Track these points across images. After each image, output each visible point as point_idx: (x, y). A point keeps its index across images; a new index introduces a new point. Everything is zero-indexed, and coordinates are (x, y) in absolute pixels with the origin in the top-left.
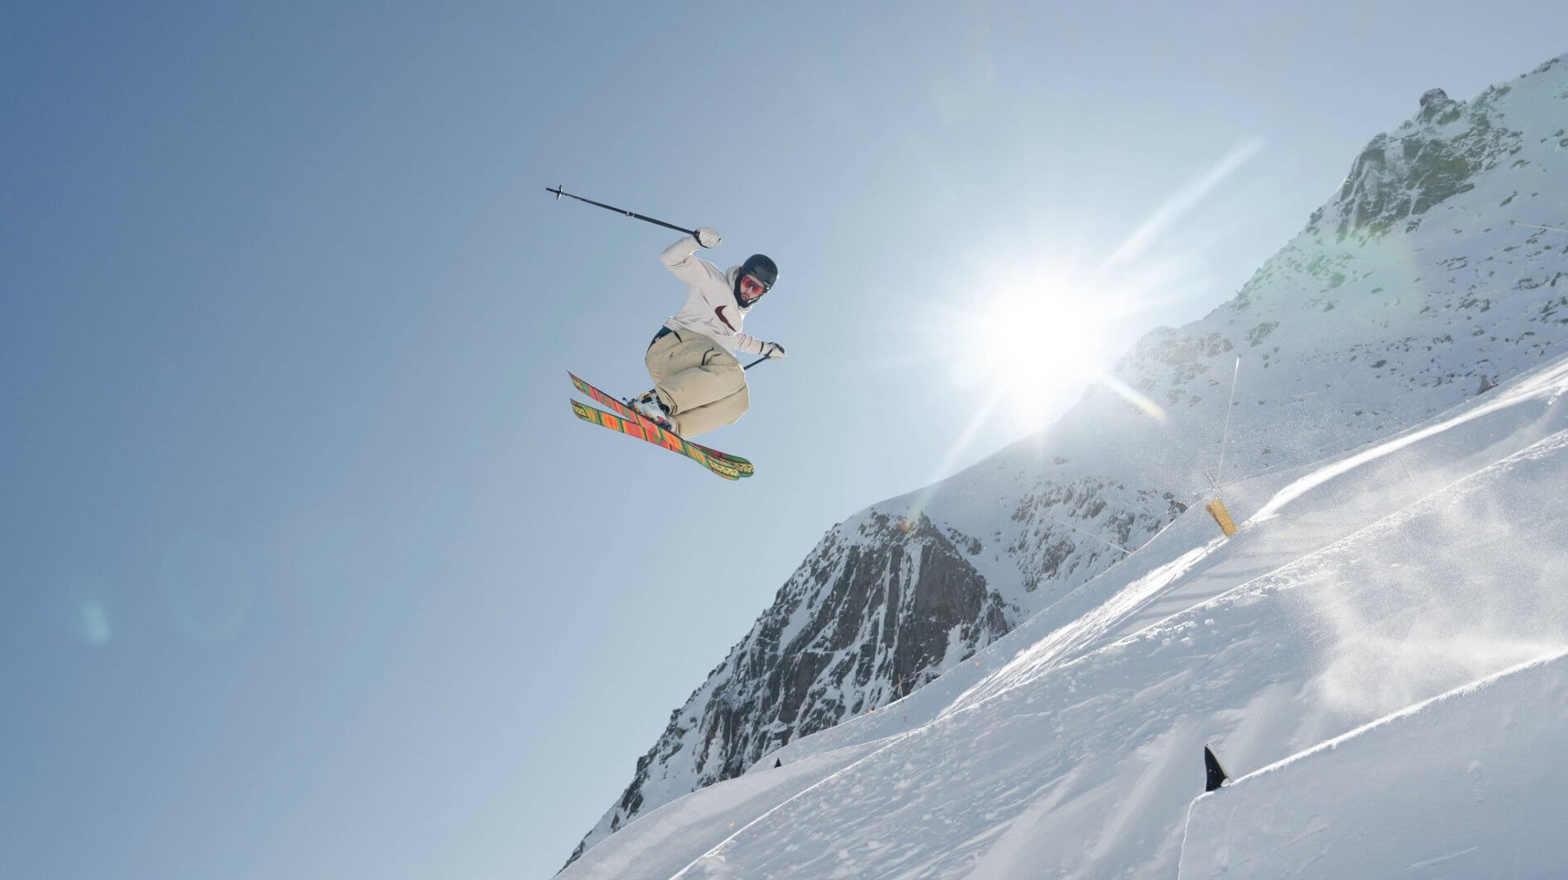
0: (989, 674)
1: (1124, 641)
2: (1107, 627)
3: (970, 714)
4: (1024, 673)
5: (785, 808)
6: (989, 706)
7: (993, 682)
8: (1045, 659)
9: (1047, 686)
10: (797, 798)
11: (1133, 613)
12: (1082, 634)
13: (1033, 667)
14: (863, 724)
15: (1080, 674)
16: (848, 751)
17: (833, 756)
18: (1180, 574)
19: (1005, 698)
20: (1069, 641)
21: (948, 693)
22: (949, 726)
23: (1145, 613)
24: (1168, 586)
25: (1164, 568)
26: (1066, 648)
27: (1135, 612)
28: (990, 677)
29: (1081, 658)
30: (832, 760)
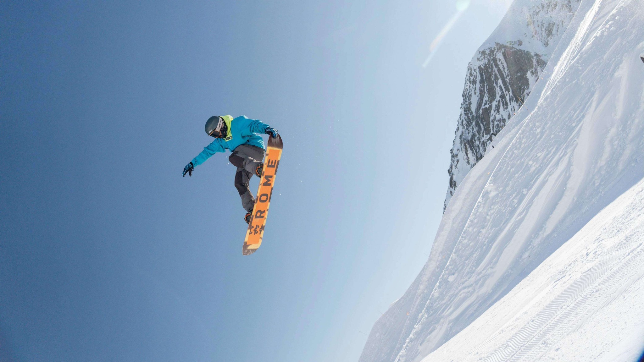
0: (548, 80)
1: (590, 42)
2: (581, 42)
3: (549, 96)
4: (560, 74)
5: (503, 159)
6: (554, 90)
7: (550, 83)
8: (565, 64)
9: (571, 72)
10: (505, 154)
11: (588, 32)
12: (573, 49)
13: (562, 69)
14: (514, 120)
15: (580, 61)
16: (514, 131)
17: (510, 135)
18: (597, 9)
19: (558, 84)
20: (570, 54)
21: (537, 94)
22: (544, 104)
23: (592, 29)
24: (595, 16)
25: (590, 10)
26: (570, 57)
27: (588, 31)
28: (549, 82)
29: (578, 56)
30: (511, 136)
